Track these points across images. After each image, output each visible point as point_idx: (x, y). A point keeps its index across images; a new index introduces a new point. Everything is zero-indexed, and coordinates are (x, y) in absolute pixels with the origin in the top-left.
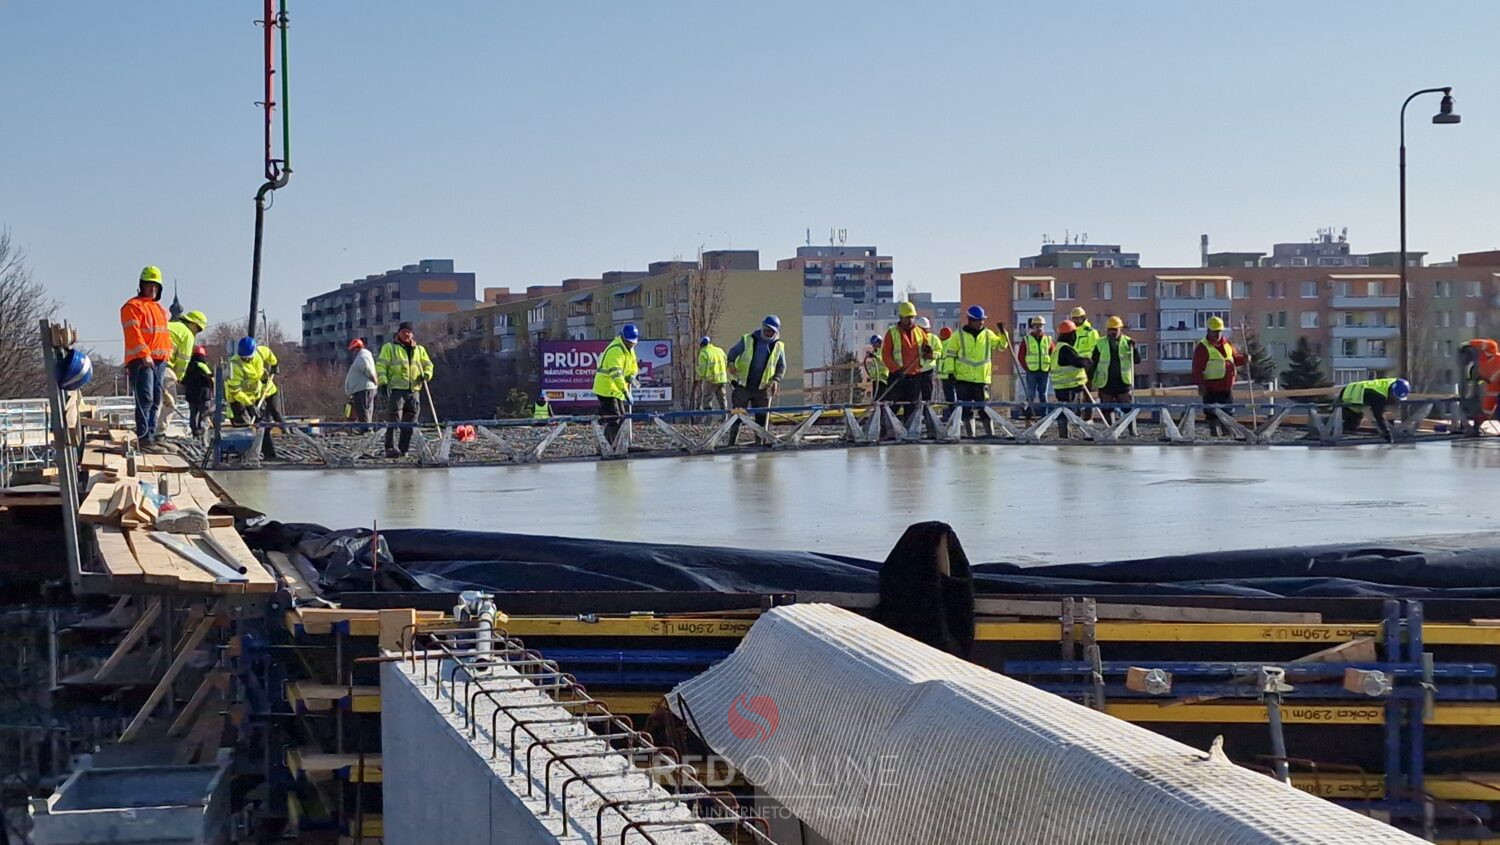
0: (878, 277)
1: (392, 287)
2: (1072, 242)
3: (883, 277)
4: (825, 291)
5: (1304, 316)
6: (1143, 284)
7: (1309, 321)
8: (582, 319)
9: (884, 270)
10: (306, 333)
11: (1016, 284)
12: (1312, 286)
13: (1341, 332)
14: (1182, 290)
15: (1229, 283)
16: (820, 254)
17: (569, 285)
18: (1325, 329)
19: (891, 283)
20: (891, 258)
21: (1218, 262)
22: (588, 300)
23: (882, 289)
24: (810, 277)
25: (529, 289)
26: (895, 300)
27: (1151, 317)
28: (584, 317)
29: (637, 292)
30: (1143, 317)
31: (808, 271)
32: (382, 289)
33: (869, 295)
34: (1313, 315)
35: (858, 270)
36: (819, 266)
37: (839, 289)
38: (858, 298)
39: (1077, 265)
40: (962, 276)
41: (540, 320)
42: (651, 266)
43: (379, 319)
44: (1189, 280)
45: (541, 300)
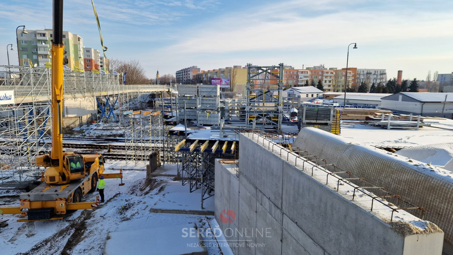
1: (189, 70)
5: (319, 77)
8: (216, 75)
12: (321, 72)
13: (324, 79)
15: (309, 72)
17: (214, 70)
18: (322, 79)
25: (208, 71)
30: (296, 77)
32: (187, 70)
34: (321, 77)
41: (210, 75)
42: (226, 68)
43: (187, 74)
44: (303, 71)
45: (210, 72)
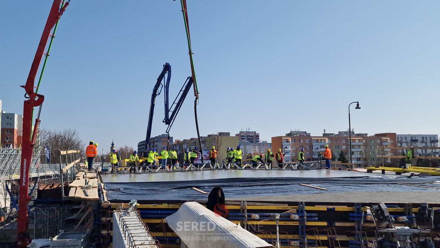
0: (256, 138)
1: (156, 140)
2: (296, 131)
3: (257, 138)
4: (245, 141)
5: (343, 146)
6: (309, 140)
7: (344, 147)
9: (257, 136)
10: (138, 149)
11: (283, 139)
12: (344, 140)
14: (317, 141)
15: (327, 140)
16: (244, 133)
19: (259, 139)
20: (259, 134)
21: (325, 135)
22: (195, 142)
23: (257, 140)
24: (242, 137)
25: (184, 140)
26: (260, 142)
27: (311, 147)
28: (194, 146)
29: (205, 141)
30: (309, 147)
31: (242, 136)
32: (154, 140)
33: (254, 141)
34: (345, 146)
35: (252, 136)
36: (244, 135)
37: (248, 140)
38: (252, 142)
39: (295, 136)
40: (272, 138)
41: (186, 146)
42: (208, 135)
44: (319, 139)
45: (186, 142)
